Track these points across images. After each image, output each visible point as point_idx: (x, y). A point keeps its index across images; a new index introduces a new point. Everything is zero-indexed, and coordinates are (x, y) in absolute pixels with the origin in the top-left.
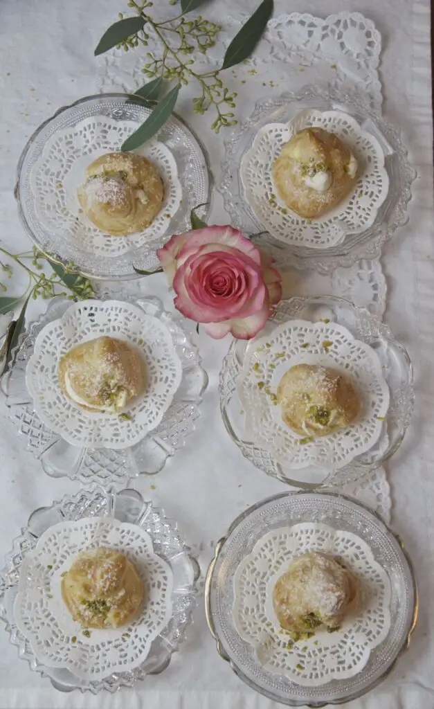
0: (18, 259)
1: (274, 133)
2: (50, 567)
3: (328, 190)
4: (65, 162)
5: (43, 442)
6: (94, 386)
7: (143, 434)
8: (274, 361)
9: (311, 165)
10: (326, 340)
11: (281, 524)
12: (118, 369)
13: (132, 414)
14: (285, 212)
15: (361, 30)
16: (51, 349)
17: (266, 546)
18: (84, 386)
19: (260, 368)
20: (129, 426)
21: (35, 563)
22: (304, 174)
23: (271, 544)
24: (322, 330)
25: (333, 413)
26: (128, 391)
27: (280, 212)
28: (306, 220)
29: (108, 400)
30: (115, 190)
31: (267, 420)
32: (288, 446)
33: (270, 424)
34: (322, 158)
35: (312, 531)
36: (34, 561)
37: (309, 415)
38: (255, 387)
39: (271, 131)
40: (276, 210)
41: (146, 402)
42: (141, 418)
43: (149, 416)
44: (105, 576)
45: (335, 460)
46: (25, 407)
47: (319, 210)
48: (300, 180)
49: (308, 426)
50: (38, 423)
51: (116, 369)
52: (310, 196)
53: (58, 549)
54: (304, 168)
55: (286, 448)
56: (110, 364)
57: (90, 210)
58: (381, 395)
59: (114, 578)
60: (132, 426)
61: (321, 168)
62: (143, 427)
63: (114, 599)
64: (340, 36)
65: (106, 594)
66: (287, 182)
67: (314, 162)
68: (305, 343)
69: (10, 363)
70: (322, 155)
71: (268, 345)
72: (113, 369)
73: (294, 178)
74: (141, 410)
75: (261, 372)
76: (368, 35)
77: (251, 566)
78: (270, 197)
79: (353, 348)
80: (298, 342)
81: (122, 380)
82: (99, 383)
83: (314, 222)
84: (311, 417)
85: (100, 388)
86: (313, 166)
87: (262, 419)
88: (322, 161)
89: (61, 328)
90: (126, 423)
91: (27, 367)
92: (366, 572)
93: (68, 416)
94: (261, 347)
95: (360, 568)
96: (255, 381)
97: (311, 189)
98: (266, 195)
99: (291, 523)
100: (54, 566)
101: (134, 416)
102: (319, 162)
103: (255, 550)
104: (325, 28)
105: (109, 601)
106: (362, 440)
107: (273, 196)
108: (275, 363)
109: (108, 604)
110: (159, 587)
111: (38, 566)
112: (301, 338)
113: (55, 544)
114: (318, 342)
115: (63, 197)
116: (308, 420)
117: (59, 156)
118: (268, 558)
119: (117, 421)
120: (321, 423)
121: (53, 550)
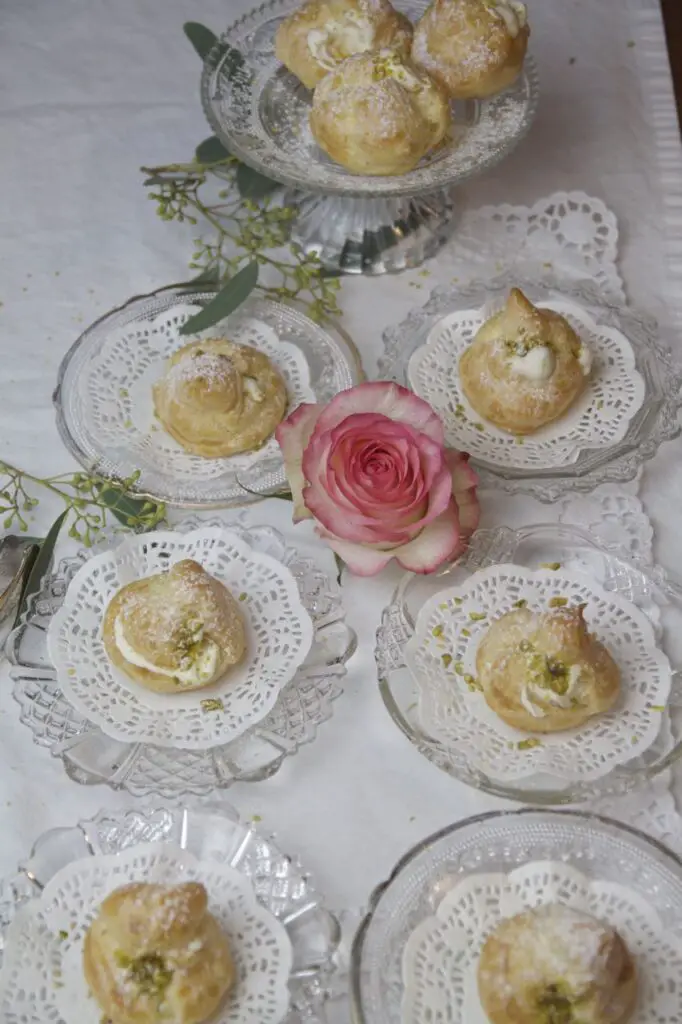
0: (52, 485)
1: (460, 329)
2: (64, 934)
3: (549, 377)
4: (134, 365)
5: (69, 735)
6: (165, 623)
7: (241, 729)
8: (469, 625)
9: (520, 339)
10: (556, 596)
11: (489, 867)
12: (207, 598)
13: (225, 702)
14: (479, 427)
15: (586, 214)
16: (94, 602)
17: (462, 903)
18: (147, 625)
19: (444, 633)
20: (218, 718)
21: (38, 922)
22: (510, 354)
23: (471, 900)
24: (548, 583)
25: (574, 672)
26: (221, 650)
27: (473, 428)
28: (515, 439)
29: (186, 659)
30: (213, 365)
31: (458, 712)
32: (497, 751)
33: (465, 718)
34: (537, 327)
35: (546, 877)
36: (36, 919)
37: (533, 674)
38: (438, 662)
39: (455, 326)
40: (466, 426)
41: (249, 683)
42: (240, 707)
43: (253, 703)
44: (168, 902)
45: (581, 770)
46: (42, 683)
47: (535, 412)
48: (504, 364)
49: (532, 697)
50: (61, 706)
51: (203, 598)
52: (520, 390)
53: (82, 903)
54: (509, 344)
55: (493, 752)
56: (193, 587)
57: (172, 402)
58: (656, 670)
59: (185, 909)
60: (225, 718)
61: (538, 343)
62: (243, 719)
63: (180, 955)
64: (555, 225)
65: (167, 937)
66: (482, 374)
67: (525, 334)
68: (519, 600)
69: (23, 616)
70: (538, 323)
71: (458, 601)
72: (197, 596)
73: (493, 364)
74: (240, 697)
75: (448, 640)
76: (597, 218)
77: (434, 937)
78: (455, 409)
79: (602, 605)
80: (508, 598)
81: (210, 620)
82: (173, 618)
83: (527, 441)
84: (537, 677)
85: (174, 628)
86: (524, 341)
87: (449, 710)
88: (538, 333)
89: (112, 566)
90: (212, 714)
91: (50, 626)
92: (652, 950)
93: (114, 701)
94: (446, 603)
95: (640, 943)
96: (437, 653)
97: (522, 378)
98: (450, 406)
99: (508, 868)
100: (71, 934)
101: (229, 704)
102: (532, 334)
103: (443, 913)
104: (531, 218)
105: (171, 957)
106: (628, 742)
107: (460, 408)
108: (470, 629)
109: (169, 965)
110: (264, 968)
111: (42, 929)
112: (514, 593)
113: (77, 895)
114: (542, 601)
115: (128, 410)
116: (530, 685)
117: (127, 357)
118: (466, 927)
119: (200, 712)
120: (555, 690)
121: (72, 904)
